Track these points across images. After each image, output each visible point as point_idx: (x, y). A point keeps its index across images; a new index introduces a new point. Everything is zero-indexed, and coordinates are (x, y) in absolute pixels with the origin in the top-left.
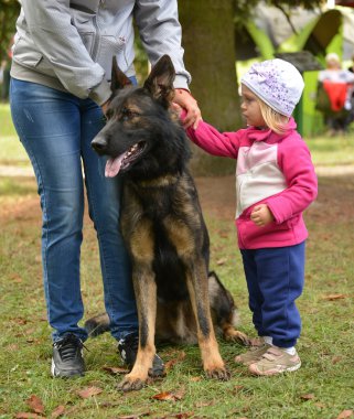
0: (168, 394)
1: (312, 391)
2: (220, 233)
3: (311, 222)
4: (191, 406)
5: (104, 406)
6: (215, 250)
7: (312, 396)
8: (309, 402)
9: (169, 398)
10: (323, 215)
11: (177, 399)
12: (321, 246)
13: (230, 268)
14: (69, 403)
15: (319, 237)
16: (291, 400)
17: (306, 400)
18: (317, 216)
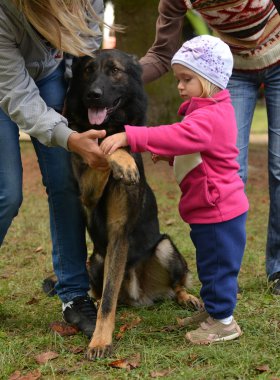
0: (123, 361)
1: (267, 362)
2: (168, 194)
3: (250, 185)
4: (147, 375)
5: (60, 373)
6: (164, 211)
7: (266, 367)
8: (265, 375)
9: (124, 366)
10: (259, 179)
11: (132, 368)
12: (259, 208)
13: (178, 228)
14: (26, 368)
15: (258, 200)
16: (247, 372)
17: (262, 372)
18: (254, 180)
